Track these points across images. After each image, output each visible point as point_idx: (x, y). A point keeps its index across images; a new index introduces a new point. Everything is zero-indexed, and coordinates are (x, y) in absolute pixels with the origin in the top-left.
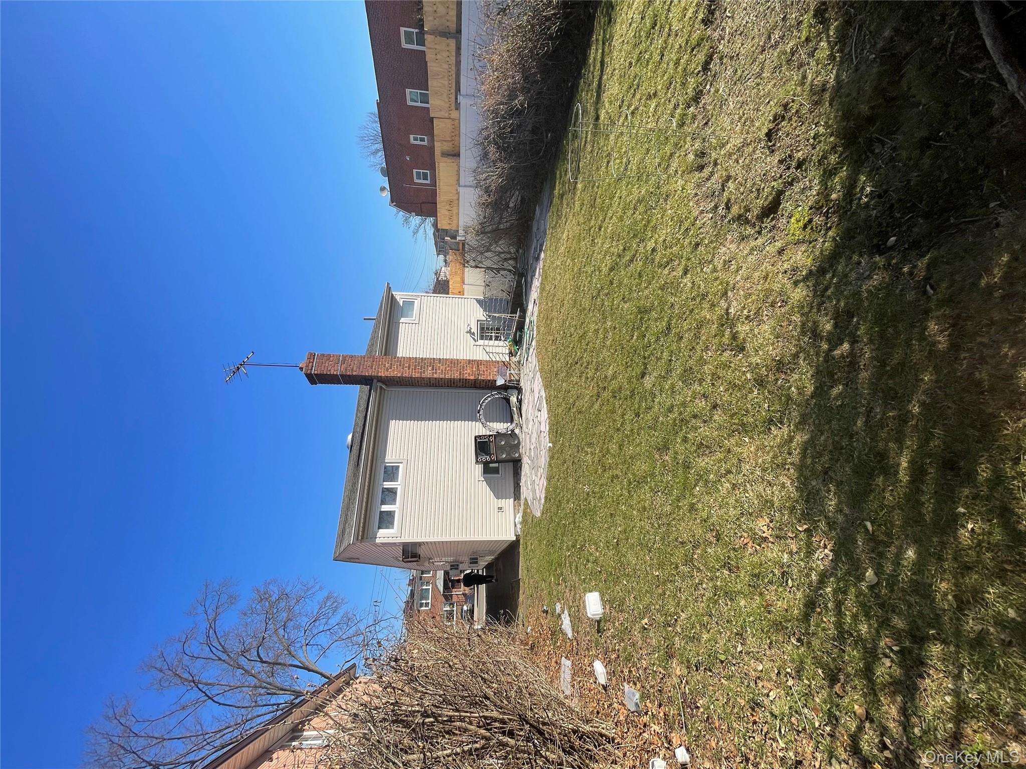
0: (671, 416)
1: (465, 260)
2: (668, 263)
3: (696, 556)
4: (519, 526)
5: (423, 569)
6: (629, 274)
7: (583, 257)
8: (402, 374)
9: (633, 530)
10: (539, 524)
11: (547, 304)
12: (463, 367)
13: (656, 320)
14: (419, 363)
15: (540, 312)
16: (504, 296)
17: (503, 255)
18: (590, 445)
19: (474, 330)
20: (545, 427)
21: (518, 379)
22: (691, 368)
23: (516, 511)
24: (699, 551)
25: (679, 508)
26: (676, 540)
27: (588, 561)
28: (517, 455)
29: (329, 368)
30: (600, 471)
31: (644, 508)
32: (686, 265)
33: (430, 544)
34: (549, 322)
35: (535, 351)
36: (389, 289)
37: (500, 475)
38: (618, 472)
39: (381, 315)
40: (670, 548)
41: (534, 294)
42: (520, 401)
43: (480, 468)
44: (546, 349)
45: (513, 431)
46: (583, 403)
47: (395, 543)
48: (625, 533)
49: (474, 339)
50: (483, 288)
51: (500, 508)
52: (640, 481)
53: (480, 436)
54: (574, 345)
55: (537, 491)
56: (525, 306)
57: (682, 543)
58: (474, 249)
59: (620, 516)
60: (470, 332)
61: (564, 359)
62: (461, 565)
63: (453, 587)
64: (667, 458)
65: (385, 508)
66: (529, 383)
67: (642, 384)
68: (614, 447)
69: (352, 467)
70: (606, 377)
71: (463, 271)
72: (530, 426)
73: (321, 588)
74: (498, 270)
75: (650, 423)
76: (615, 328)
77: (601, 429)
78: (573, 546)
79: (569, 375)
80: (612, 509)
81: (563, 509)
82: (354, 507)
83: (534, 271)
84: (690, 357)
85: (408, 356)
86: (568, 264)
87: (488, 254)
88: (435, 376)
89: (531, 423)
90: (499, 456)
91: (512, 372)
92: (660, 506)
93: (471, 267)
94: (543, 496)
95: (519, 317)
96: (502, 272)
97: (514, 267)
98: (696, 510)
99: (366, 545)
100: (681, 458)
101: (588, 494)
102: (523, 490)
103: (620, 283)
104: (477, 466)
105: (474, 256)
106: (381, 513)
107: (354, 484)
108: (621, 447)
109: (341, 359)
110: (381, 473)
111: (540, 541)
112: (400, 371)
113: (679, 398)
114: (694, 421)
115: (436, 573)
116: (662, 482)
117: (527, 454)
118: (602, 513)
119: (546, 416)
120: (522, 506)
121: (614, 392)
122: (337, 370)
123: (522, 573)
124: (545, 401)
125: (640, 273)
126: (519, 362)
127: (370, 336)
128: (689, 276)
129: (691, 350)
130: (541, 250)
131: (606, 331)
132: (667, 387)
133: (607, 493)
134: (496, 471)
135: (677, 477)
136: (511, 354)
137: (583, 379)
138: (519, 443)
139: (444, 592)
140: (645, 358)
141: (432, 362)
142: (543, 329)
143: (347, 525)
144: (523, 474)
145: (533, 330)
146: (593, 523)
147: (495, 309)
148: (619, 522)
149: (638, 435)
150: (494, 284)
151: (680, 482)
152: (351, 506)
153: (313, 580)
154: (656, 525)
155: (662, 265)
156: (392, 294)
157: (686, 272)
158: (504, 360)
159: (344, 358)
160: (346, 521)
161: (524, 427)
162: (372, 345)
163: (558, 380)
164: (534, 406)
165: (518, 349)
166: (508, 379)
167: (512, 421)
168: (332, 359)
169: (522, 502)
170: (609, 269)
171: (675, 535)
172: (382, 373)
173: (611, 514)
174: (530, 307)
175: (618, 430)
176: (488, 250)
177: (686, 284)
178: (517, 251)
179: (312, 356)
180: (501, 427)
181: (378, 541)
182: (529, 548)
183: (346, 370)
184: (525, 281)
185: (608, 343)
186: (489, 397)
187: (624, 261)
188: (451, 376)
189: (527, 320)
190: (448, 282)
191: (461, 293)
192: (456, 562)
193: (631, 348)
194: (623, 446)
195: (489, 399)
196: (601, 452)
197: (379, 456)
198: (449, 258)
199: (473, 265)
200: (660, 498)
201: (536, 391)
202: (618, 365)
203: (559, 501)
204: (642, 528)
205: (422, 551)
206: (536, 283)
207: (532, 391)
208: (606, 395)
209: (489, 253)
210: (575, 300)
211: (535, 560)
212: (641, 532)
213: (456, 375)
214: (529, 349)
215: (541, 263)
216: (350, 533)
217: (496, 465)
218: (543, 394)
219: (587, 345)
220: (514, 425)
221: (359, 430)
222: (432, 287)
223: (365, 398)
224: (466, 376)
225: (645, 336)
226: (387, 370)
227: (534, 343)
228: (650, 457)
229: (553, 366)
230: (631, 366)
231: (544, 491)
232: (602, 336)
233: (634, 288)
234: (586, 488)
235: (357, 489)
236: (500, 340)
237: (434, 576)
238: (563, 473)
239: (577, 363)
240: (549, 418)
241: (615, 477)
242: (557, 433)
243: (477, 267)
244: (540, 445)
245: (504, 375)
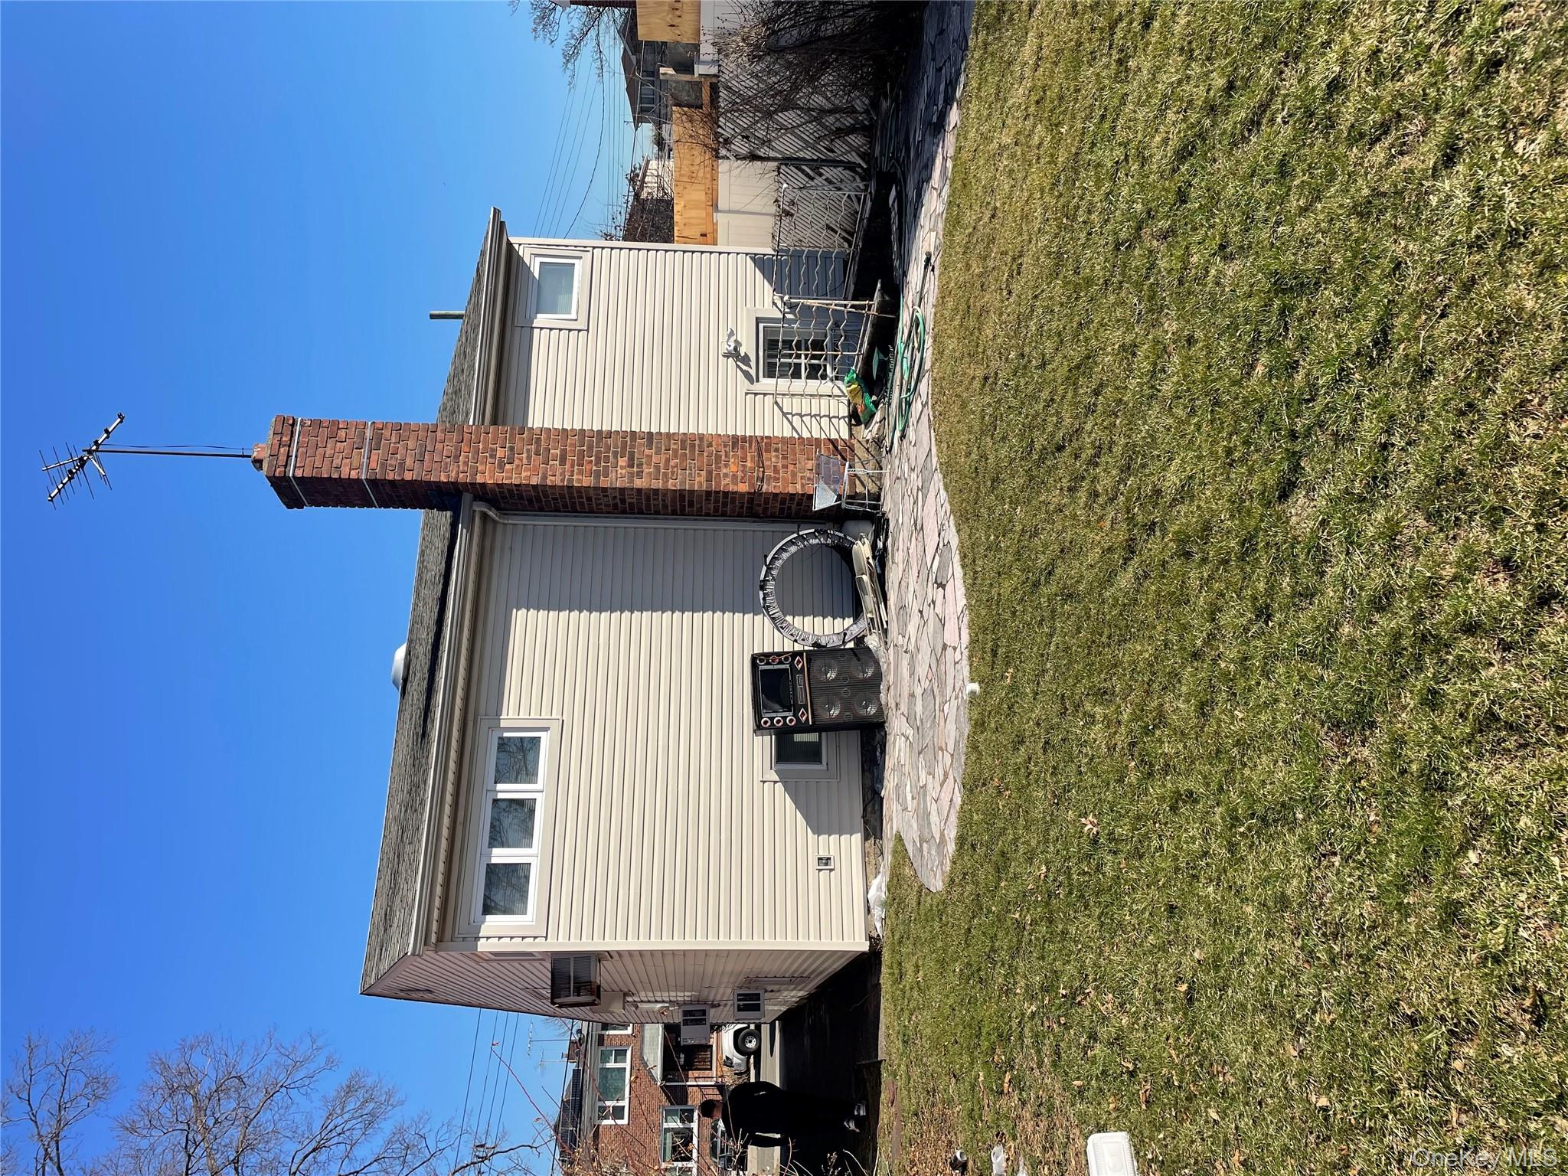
0: (1385, 623)
1: (717, 135)
2: (1385, 128)
3: (1457, 1065)
4: (878, 912)
5: (607, 1018)
6: (1244, 169)
7: (1089, 117)
8: (545, 478)
9: (1242, 963)
10: (941, 913)
11: (968, 267)
12: (719, 458)
13: (1336, 315)
14: (590, 448)
15: (944, 294)
16: (836, 244)
17: (831, 119)
18: (1102, 695)
19: (747, 348)
20: (957, 635)
21: (874, 489)
22: (1461, 473)
23: (871, 868)
24: (1470, 1050)
25: (1404, 910)
26: (1393, 1007)
27: (1093, 1037)
28: (872, 710)
29: (337, 462)
30: (1133, 777)
31: (1283, 901)
32: (1451, 131)
33: (626, 959)
34: (972, 322)
35: (929, 410)
36: (500, 227)
37: (823, 767)
38: (1193, 784)
39: (477, 305)
40: (1371, 1031)
41: (927, 238)
42: (881, 557)
43: (765, 745)
44: (964, 405)
45: (859, 640)
46: (1082, 569)
47: (530, 954)
48: (1217, 968)
49: (747, 375)
50: (771, 220)
51: (825, 861)
52: (1271, 817)
53: (767, 655)
54: (1054, 392)
55: (934, 818)
56: (898, 273)
57: (1413, 1021)
58: (747, 101)
59: (1198, 916)
60: (735, 354)
61: (1022, 436)
62: (712, 1012)
63: (689, 1066)
64: (1366, 752)
65: (501, 856)
66: (908, 504)
67: (1282, 520)
68: (1180, 708)
69: (407, 739)
70: (1158, 493)
71: (714, 169)
72: (912, 629)
73: (330, 1064)
74: (817, 165)
75: (1307, 642)
76: (1191, 341)
77: (1142, 650)
78: (1045, 990)
79: (1033, 483)
80: (1173, 891)
81: (1016, 876)
82: (416, 852)
83: (928, 166)
84: (1458, 436)
85: (558, 425)
86: (1036, 140)
87: (788, 117)
88: (638, 483)
89: (915, 621)
90: (820, 712)
91: (859, 470)
92: (1341, 899)
93: (738, 157)
94: (952, 833)
95: (882, 308)
96: (828, 172)
97: (862, 156)
98: (1466, 923)
99: (450, 959)
100: (1416, 757)
101: (1095, 842)
102: (891, 809)
103: (1214, 197)
104: (758, 739)
105: (744, 122)
106: (493, 870)
107: (416, 788)
108: (1204, 709)
109: (368, 433)
110: (490, 758)
111: (942, 963)
112: (536, 469)
113: (1415, 568)
114: (1465, 643)
115: (641, 1031)
116: (1346, 825)
117: (903, 708)
118: (1143, 900)
119: (962, 602)
120: (888, 857)
121: (1182, 539)
122: (356, 467)
123: (888, 1044)
124: (957, 559)
125: (1282, 164)
126: (878, 442)
127: (449, 369)
128: (1460, 168)
129: (1462, 413)
130: (949, 101)
131: (1161, 350)
132: (1371, 531)
133: (1155, 843)
134: (812, 754)
135: (1398, 814)
136: (855, 418)
137: (1082, 496)
138: (878, 676)
139: (664, 1078)
140: (1293, 435)
141: (629, 443)
142: (951, 344)
143: (397, 899)
144: (890, 763)
145: (921, 348)
146: (1110, 927)
147: (808, 284)
148: (1196, 934)
149: (1266, 674)
150: (805, 211)
151: (1409, 832)
152: (408, 849)
153: (308, 1041)
154: (1324, 957)
155: (1362, 136)
156: (510, 244)
157: (1450, 156)
158: (834, 436)
159: (378, 430)
160: (394, 889)
161: (894, 629)
162: (457, 392)
163: (1001, 499)
164: (924, 571)
165: (876, 404)
166: (847, 492)
167: (857, 612)
168: (342, 434)
169: (888, 845)
170: (1176, 153)
171: (1386, 992)
172: (487, 476)
173: (1171, 909)
174: (914, 274)
175: (1196, 655)
176: (787, 105)
177: (1449, 197)
178: (875, 105)
179: (287, 426)
180: (828, 629)
181: (483, 946)
182: (909, 978)
183: (384, 466)
184: (899, 196)
185: (1167, 388)
186: (791, 543)
187: (1227, 125)
188: (683, 482)
189: (905, 318)
190: (669, 204)
191: (708, 236)
192: (698, 1002)
193: (1246, 403)
194: (1211, 703)
195: (793, 549)
196: (1138, 719)
197: (482, 710)
198: (673, 131)
199: (744, 151)
200: (1337, 876)
201: (931, 528)
202: (1200, 458)
203: (1003, 854)
204: (1273, 957)
205: (604, 976)
206: (934, 203)
207: (919, 528)
208: (1154, 547)
209: (791, 114)
210: (1059, 255)
211: (927, 1014)
212: (1271, 972)
213: (696, 481)
214: (909, 404)
215: (950, 140)
216: (405, 924)
217: (812, 737)
218: (953, 537)
219: (1097, 393)
220: (863, 624)
221: (426, 636)
222: (621, 220)
223: (441, 545)
224: (727, 484)
225: (1295, 366)
226: (502, 465)
227: (924, 387)
228: (1305, 744)
229: (984, 457)
230: (1243, 460)
231: (953, 819)
232: (1146, 366)
233: (1261, 213)
234: (1089, 825)
235: (422, 803)
236: (824, 377)
237: (638, 1036)
238: (1016, 772)
239: (1060, 448)
240: (970, 607)
241: (1180, 799)
242: (994, 653)
243: (753, 157)
244: (942, 684)
245: (833, 480)
